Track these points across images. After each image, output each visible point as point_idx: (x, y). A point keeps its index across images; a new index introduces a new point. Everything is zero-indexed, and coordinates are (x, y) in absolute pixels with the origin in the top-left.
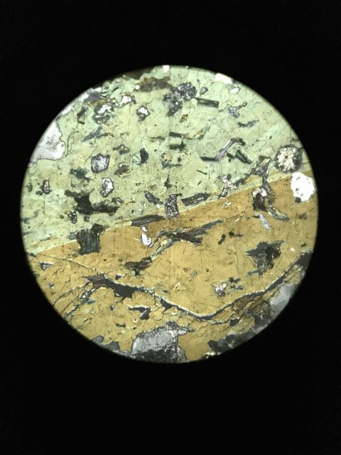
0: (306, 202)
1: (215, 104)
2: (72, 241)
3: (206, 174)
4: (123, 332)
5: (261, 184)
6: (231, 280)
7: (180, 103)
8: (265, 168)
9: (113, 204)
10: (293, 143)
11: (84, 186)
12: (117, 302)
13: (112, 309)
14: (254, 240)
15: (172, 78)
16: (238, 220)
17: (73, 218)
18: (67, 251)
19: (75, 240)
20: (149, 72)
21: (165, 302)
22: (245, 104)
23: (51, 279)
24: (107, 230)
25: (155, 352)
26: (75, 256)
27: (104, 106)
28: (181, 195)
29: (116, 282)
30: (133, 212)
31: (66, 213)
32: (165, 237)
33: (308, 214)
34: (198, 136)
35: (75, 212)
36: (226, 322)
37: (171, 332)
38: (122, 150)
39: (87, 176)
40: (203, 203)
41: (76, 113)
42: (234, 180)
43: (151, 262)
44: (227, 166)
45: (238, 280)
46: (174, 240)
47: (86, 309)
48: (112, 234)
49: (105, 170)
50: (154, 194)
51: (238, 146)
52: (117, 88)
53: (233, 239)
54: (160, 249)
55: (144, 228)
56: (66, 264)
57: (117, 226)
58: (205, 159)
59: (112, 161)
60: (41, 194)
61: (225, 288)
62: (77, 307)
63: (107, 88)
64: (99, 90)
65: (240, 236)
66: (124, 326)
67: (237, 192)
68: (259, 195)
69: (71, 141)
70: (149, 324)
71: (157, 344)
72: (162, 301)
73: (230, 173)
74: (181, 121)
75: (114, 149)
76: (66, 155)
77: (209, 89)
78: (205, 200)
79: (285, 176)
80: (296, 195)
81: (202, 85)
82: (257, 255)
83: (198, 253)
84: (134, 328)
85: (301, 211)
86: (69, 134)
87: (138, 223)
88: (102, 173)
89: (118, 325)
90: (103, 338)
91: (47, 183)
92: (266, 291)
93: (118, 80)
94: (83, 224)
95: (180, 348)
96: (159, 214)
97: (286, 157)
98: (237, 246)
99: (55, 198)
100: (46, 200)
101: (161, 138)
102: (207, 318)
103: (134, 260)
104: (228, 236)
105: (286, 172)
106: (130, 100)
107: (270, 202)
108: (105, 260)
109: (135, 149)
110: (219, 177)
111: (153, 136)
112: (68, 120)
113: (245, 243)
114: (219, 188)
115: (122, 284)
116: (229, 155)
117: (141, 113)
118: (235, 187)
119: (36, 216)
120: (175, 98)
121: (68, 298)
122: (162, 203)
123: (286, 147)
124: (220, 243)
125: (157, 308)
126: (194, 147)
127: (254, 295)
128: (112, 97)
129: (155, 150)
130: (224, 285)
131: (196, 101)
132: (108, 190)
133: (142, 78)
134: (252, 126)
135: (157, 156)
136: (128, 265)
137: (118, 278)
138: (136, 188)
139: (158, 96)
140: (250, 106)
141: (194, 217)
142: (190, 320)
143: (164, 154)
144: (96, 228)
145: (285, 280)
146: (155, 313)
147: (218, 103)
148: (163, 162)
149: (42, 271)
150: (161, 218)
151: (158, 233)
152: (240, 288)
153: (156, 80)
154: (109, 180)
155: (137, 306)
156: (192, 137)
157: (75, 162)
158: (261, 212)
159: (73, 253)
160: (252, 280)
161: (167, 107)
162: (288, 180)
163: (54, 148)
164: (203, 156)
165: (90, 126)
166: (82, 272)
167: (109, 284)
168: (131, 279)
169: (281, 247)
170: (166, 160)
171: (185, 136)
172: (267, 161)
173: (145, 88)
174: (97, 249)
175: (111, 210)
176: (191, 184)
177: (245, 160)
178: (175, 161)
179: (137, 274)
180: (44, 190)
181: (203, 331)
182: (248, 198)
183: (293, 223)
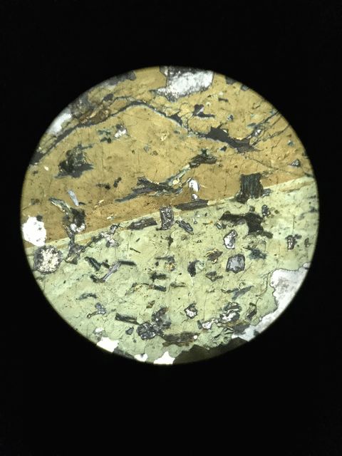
0: (32, 216)
1: (119, 317)
2: (268, 188)
3: (131, 249)
4: (221, 94)
5: (76, 236)
6: (109, 141)
7: (153, 320)
8: (71, 252)
9: (225, 223)
10: (43, 276)
11: (253, 242)
12: (226, 123)
13: (231, 117)
14: (85, 180)
15: (161, 345)
16: (101, 202)
17: (266, 210)
18: (274, 178)
19: (265, 188)
20: (183, 352)
21: (178, 121)
22: (89, 316)
23: (291, 151)
24: (233, 197)
25: (191, 71)
26: (266, 173)
27: (230, 320)
28: (157, 230)
29: (226, 144)
30: (206, 215)
31: (273, 216)
32: (176, 188)
33: (30, 204)
34: (137, 287)
35: (264, 216)
36: (117, 98)
37: (173, 91)
38: (213, 276)
39: (250, 252)
40: (135, 220)
41: (258, 314)
42: (103, 242)
43: (190, 163)
44: (110, 256)
45: (102, 141)
46: (166, 183)
47: (257, 118)
48: (227, 193)
49: (232, 257)
50: (184, 231)
51: (98, 275)
52: (216, 337)
53: (106, 182)
54: (181, 176)
55: (196, 197)
56: (275, 165)
57: (222, 201)
58: (131, 264)
59: (224, 265)
60: (296, 236)
61: (116, 132)
62: (266, 121)
63: (226, 338)
64: (234, 336)
65: (99, 185)
66: (220, 99)
67: (101, 230)
68: (79, 225)
69: (264, 287)
70: (195, 100)
71: (187, 79)
72: (181, 123)
73: (106, 249)
74: (154, 301)
75: (221, 277)
76: (270, 274)
77: (124, 332)
78: (133, 223)
79: (52, 243)
80: (42, 224)
81: (131, 337)
82: (83, 165)
83: (143, 170)
84: (210, 96)
85: (36, 207)
86: (266, 294)
87: (202, 204)
88: (234, 254)
89: (226, 101)
90: (241, 89)
91: (290, 246)
92: (75, 128)
93: (215, 345)
94: (256, 204)
95: (164, 74)
96: (180, 210)
97: (49, 262)
98: (103, 175)
99: (282, 232)
100: (291, 229)
101: (174, 286)
102: (136, 103)
103: (208, 166)
104: (112, 185)
105: (51, 247)
106: (203, 325)
107: (68, 218)
108: (236, 167)
109: (200, 276)
110: (118, 245)
111: (182, 288)
112: (266, 308)
113: (95, 178)
114: (118, 234)
115: (220, 143)
116: (107, 266)
117: (194, 311)
118: (102, 234)
119: (303, 214)
120: (159, 325)
121: (275, 130)
122: (176, 222)
123: (50, 272)
124: (120, 179)
125: (187, 116)
126: (142, 275)
127: (87, 125)
128: (222, 329)
129: (181, 274)
130: (117, 135)
131: (138, 321)
132: (230, 237)
133: (191, 347)
134: (84, 294)
135: (179, 269)
136: (213, 161)
137: (224, 149)
138: (201, 238)
139: (175, 328)
140: (84, 315)
141: (145, 206)
142: (153, 102)
143: (172, 270)
144: (243, 199)
145: (56, 139)
146: (188, 111)
147: (116, 319)
148: (174, 262)
149: (300, 159)
150: (177, 207)
151: (181, 192)
152: (101, 132)
153: (177, 344)
154: (228, 247)
155: (205, 118)
156: (144, 286)
157: (261, 266)
158: (76, 208)
159: (268, 176)
160: (89, 140)
161: (168, 317)
162: (48, 239)
163: (281, 281)
164: (134, 267)
165: (244, 301)
166: (259, 155)
167: (234, 143)
168: (211, 146)
169: (58, 172)
170: (170, 264)
171: (151, 287)
172: (69, 259)
173: (188, 337)
174: (243, 178)
175: (228, 217)
176: (147, 239)
177: (92, 261)
178: (162, 263)
179: (205, 152)
180: (292, 240)
181: (141, 91)
182: (90, 222)
183: (45, 196)
